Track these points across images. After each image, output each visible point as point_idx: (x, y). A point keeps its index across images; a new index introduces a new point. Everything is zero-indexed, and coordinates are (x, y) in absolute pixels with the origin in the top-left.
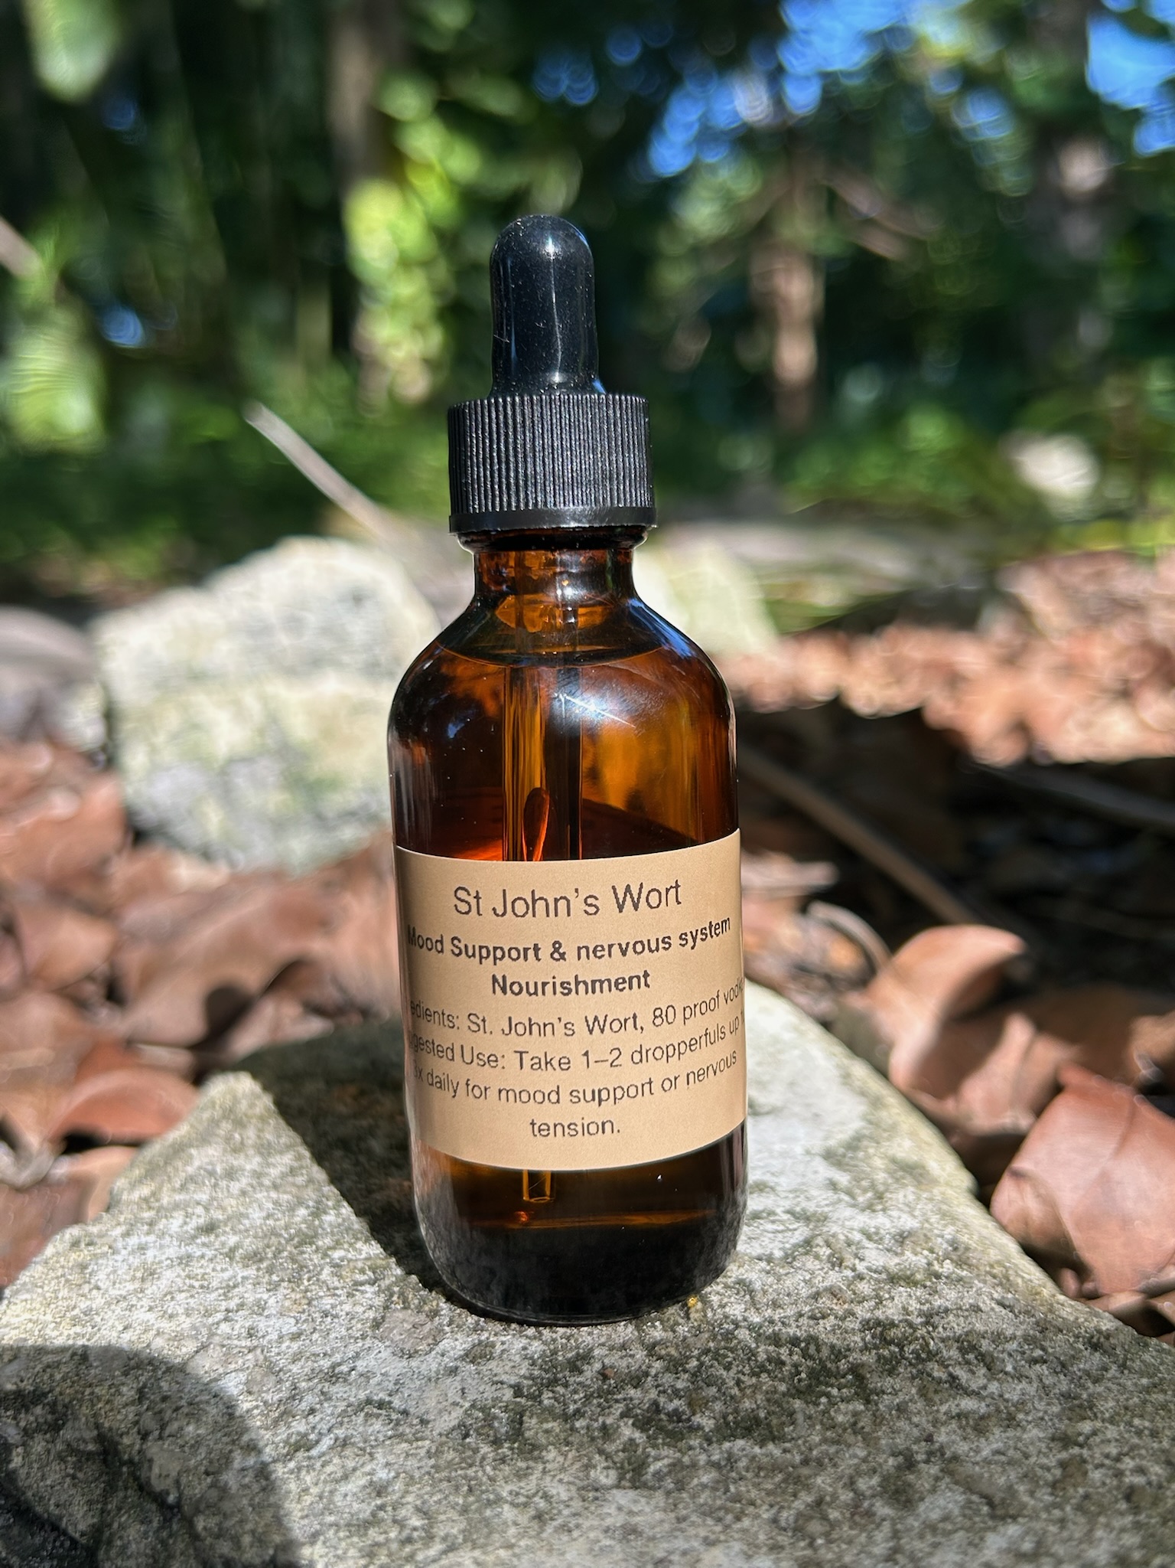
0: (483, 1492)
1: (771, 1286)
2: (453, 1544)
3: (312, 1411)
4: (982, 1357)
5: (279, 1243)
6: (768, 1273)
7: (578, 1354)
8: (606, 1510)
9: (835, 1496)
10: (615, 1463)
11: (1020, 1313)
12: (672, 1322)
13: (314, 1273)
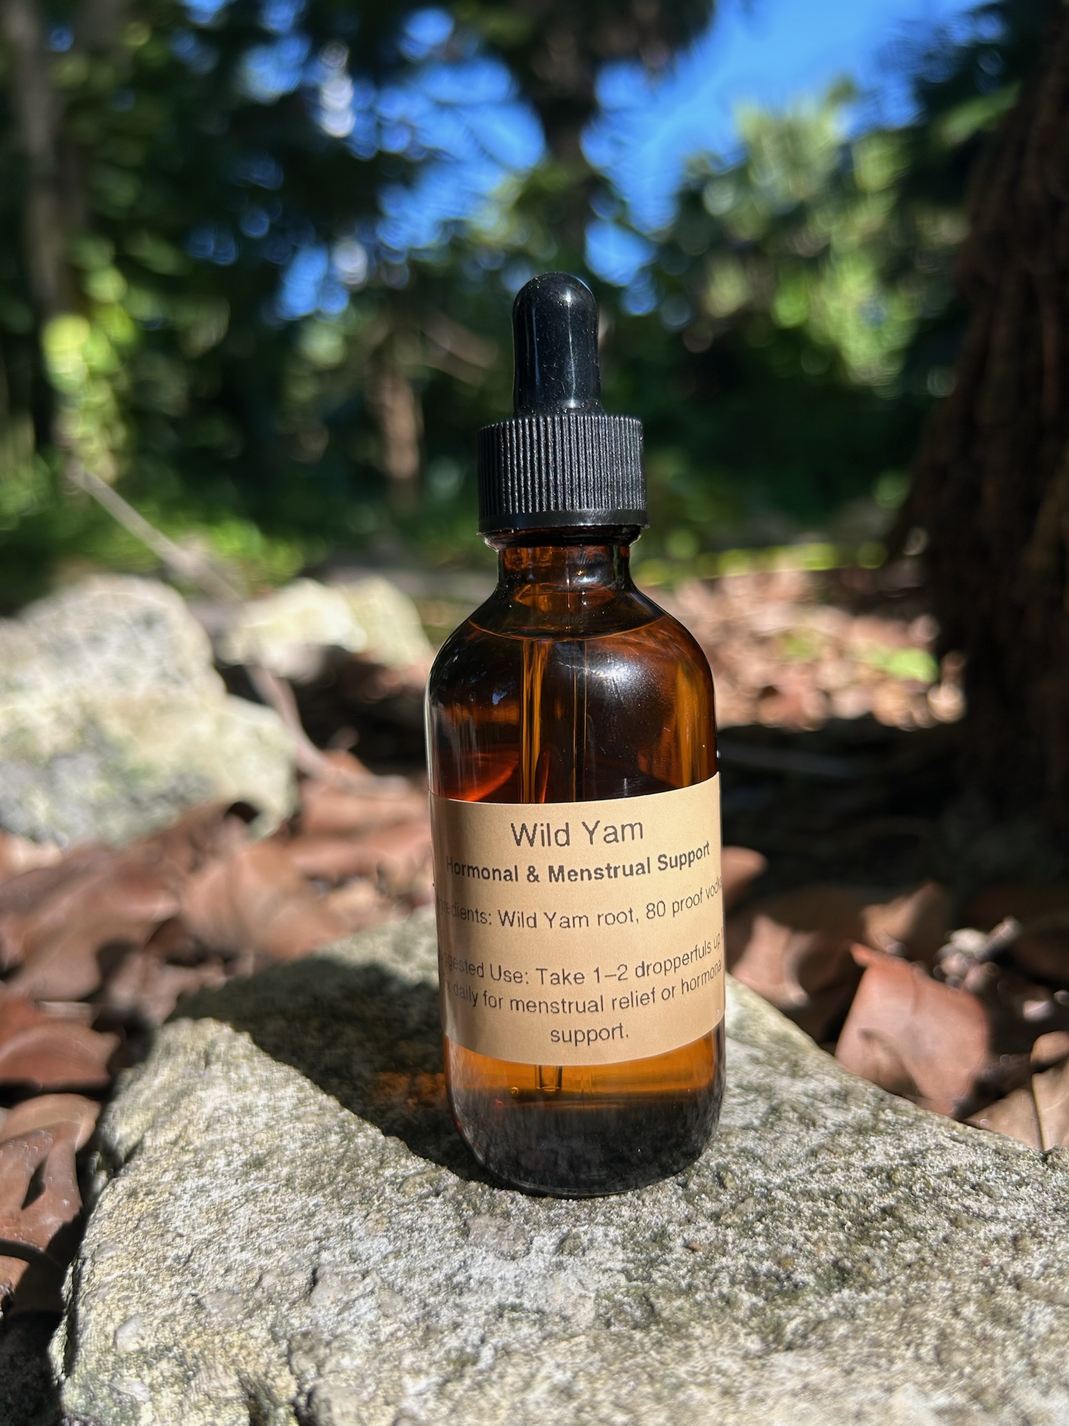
7: (655, 1233)
13: (379, 1192)
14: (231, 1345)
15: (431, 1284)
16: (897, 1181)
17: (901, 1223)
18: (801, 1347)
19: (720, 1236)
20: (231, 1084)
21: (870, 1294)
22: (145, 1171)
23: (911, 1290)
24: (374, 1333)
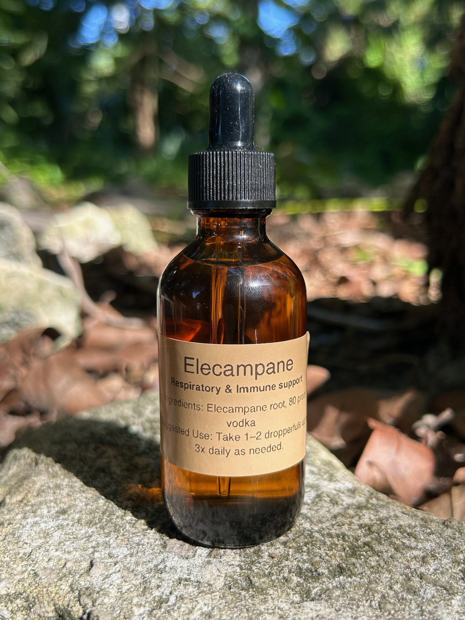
1: (315, 515)
4: (410, 534)
6: (310, 509)
8: (306, 611)
9: (387, 593)
10: (296, 592)
13: (124, 527)
14: (51, 593)
15: (147, 568)
16: (372, 530)
17: (372, 549)
18: (318, 600)
19: (286, 552)
20: (49, 474)
21: (352, 579)
22: (7, 514)
23: (371, 577)
24: (120, 589)
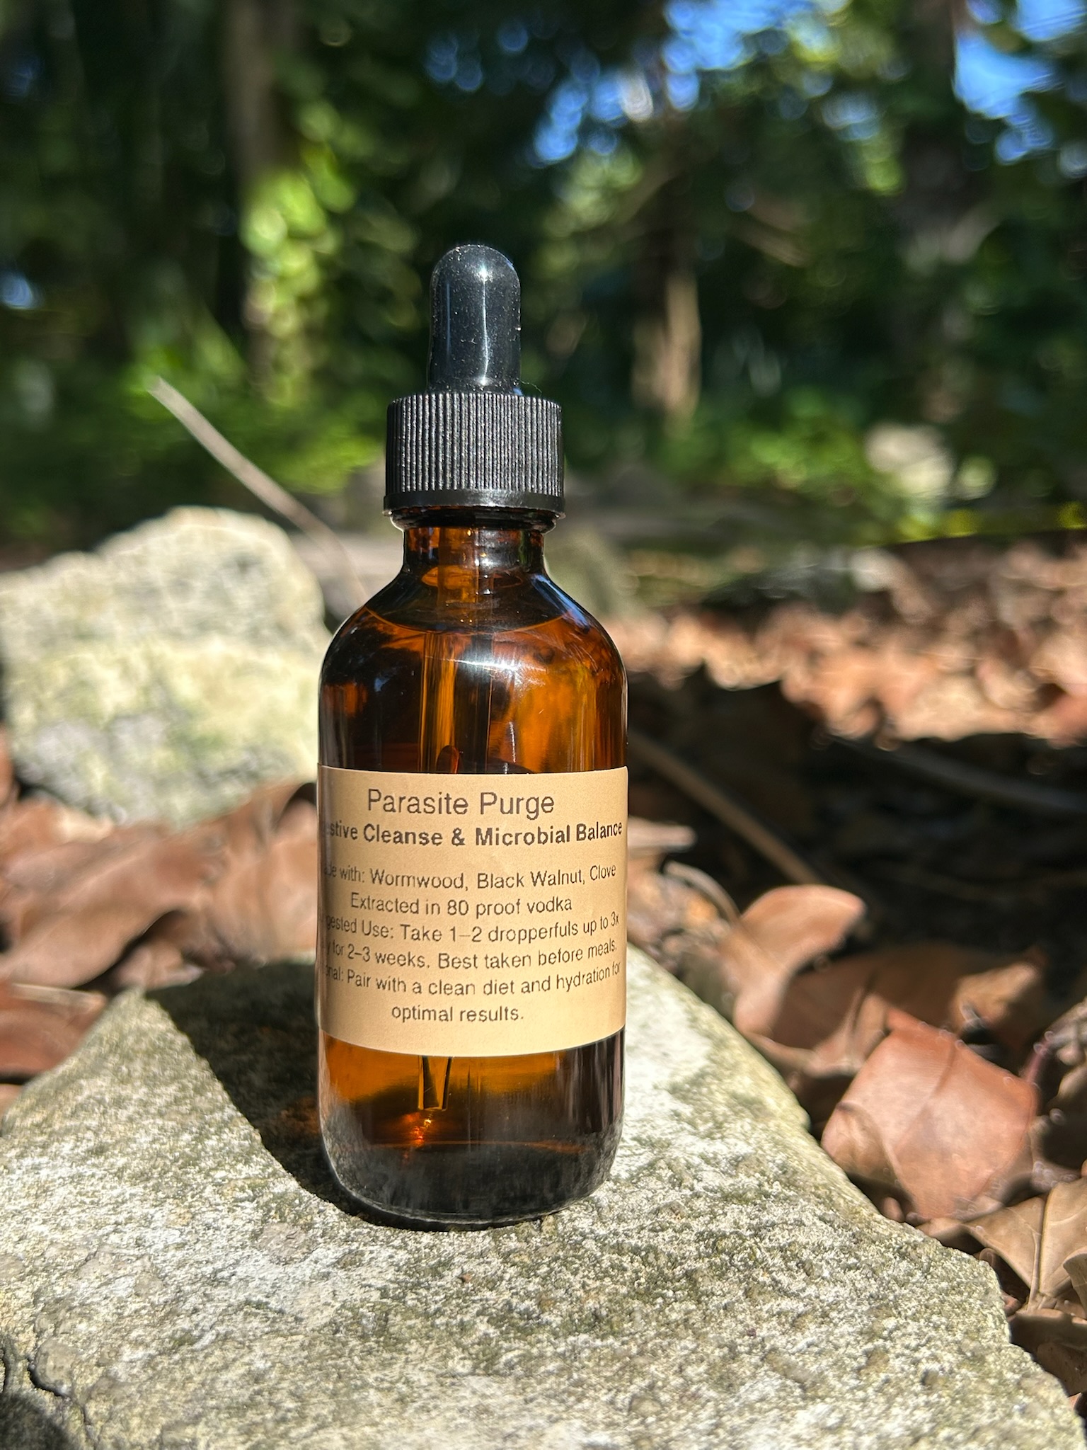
0: (351, 1379)
1: (616, 1203)
2: (324, 1422)
3: (196, 1311)
4: (802, 1265)
5: (165, 1164)
6: (614, 1191)
7: (440, 1262)
8: (462, 1394)
9: (665, 1380)
10: (471, 1354)
11: (839, 1227)
12: (525, 1234)
13: (199, 1191)
15: (196, 1275)
17: (693, 1285)
18: (501, 1375)
21: (605, 1342)
23: (650, 1344)
24: (120, 1307)
